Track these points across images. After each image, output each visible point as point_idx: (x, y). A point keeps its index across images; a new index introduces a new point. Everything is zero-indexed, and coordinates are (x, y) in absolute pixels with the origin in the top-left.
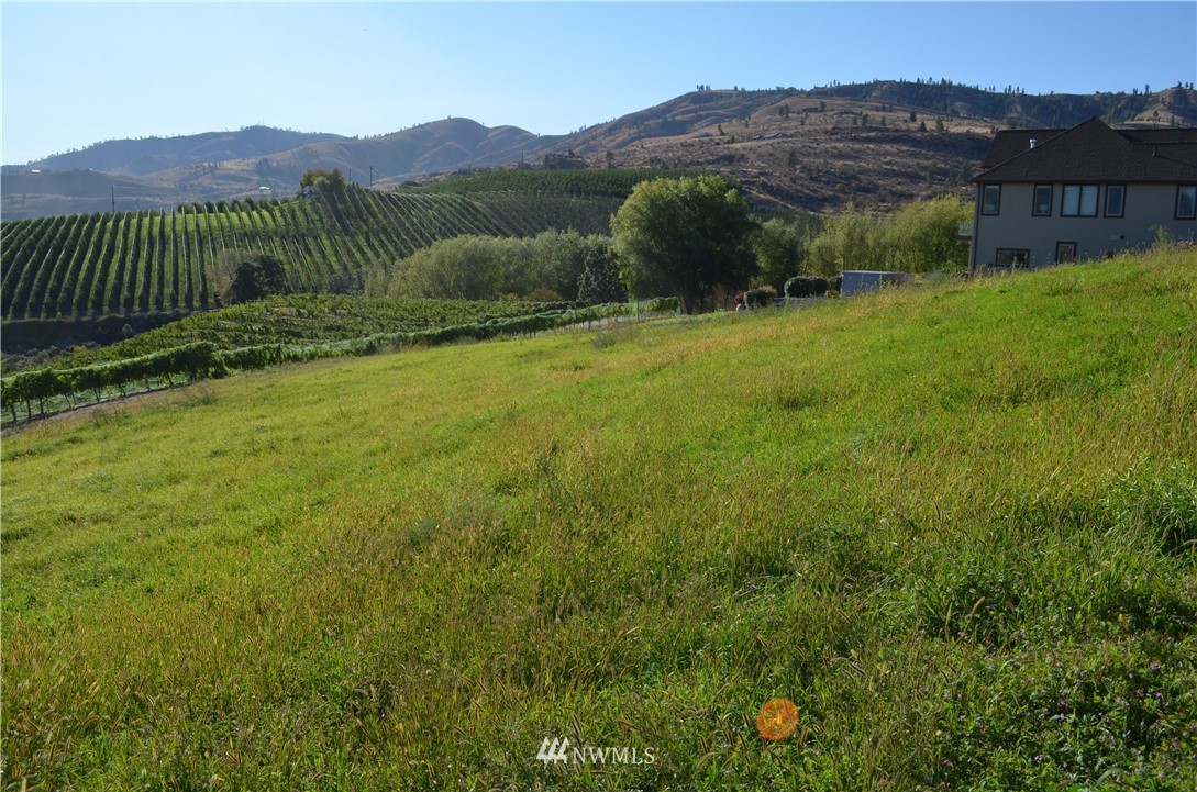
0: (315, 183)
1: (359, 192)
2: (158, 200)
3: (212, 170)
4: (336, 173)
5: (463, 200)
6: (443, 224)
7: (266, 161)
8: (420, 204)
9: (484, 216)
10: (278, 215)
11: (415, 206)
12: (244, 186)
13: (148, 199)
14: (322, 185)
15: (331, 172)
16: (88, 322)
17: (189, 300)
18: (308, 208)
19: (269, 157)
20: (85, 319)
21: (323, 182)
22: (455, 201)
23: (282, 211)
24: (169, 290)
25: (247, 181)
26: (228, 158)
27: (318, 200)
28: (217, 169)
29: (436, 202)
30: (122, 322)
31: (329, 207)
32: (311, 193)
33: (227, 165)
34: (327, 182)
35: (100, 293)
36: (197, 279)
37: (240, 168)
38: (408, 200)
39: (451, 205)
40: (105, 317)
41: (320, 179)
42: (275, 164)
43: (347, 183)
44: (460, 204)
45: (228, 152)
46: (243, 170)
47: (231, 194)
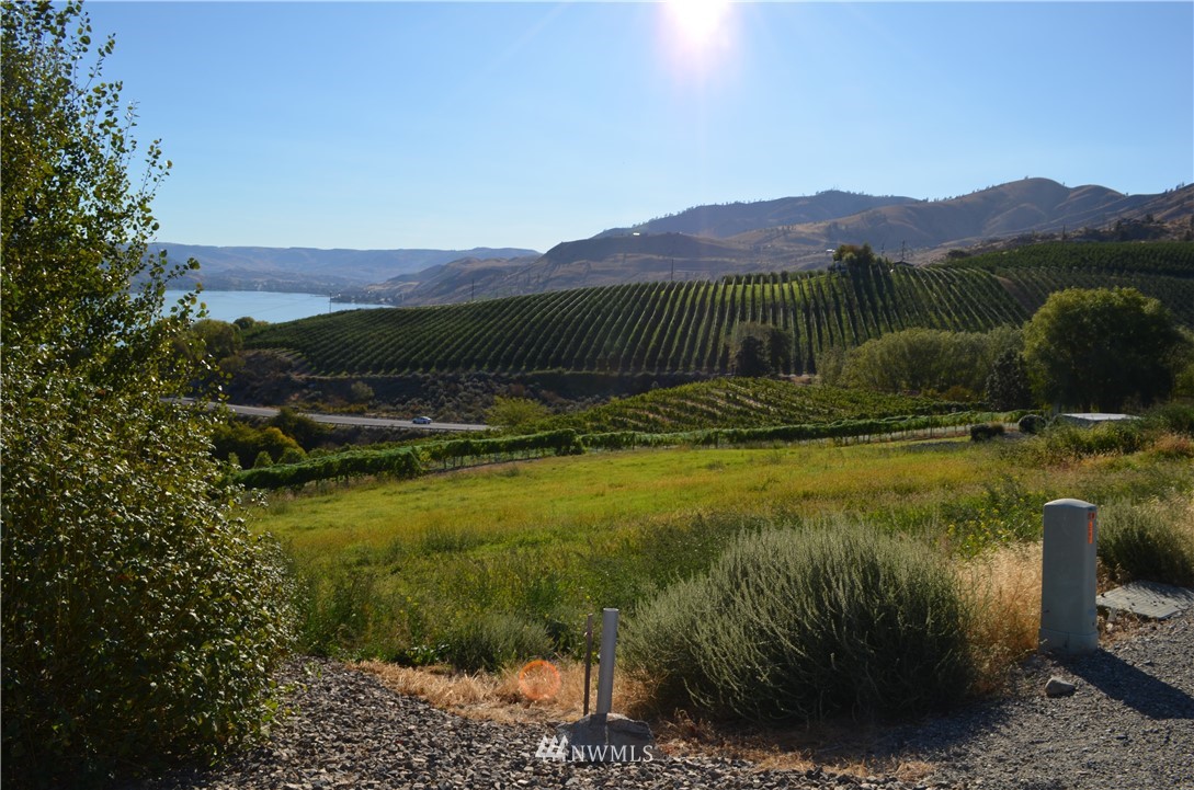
0: (844, 258)
1: (884, 267)
2: (733, 260)
3: (785, 233)
4: (866, 249)
5: (989, 276)
6: (961, 302)
7: (835, 224)
8: (944, 279)
9: (1007, 294)
10: (806, 287)
11: (937, 282)
12: (812, 248)
13: (727, 260)
14: (850, 261)
15: (861, 247)
16: (627, 377)
17: (711, 363)
18: (834, 281)
19: (838, 220)
20: (627, 374)
21: (851, 257)
22: (981, 278)
23: (809, 284)
24: (696, 354)
25: (817, 243)
26: (800, 222)
27: (844, 275)
28: (790, 232)
29: (961, 278)
30: (653, 379)
31: (852, 282)
32: (840, 268)
33: (799, 228)
34: (855, 257)
35: (642, 353)
36: (721, 346)
37: (809, 231)
38: (932, 276)
39: (974, 282)
40: (641, 374)
41: (849, 255)
42: (843, 228)
43: (876, 257)
44: (985, 280)
45: (802, 216)
46: (813, 233)
47: (800, 256)
